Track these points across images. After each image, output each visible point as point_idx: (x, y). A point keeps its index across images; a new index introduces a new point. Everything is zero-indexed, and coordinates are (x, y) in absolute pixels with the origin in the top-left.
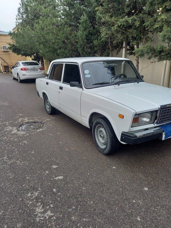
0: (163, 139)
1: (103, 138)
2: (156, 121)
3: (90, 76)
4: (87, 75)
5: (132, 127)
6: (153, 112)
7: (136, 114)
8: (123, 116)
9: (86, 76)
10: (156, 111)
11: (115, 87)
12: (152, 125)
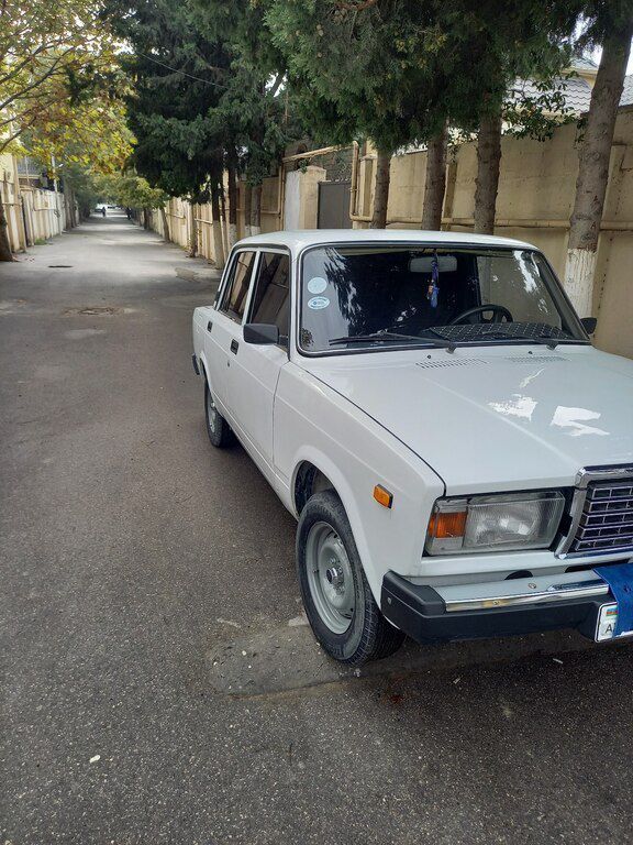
0: (603, 634)
1: (339, 584)
2: (564, 540)
3: (327, 303)
4: (317, 299)
5: (426, 554)
6: (553, 496)
7: (444, 497)
8: (391, 498)
9: (310, 304)
10: (568, 492)
11: (429, 357)
12: (545, 559)
